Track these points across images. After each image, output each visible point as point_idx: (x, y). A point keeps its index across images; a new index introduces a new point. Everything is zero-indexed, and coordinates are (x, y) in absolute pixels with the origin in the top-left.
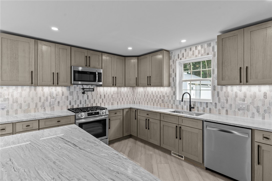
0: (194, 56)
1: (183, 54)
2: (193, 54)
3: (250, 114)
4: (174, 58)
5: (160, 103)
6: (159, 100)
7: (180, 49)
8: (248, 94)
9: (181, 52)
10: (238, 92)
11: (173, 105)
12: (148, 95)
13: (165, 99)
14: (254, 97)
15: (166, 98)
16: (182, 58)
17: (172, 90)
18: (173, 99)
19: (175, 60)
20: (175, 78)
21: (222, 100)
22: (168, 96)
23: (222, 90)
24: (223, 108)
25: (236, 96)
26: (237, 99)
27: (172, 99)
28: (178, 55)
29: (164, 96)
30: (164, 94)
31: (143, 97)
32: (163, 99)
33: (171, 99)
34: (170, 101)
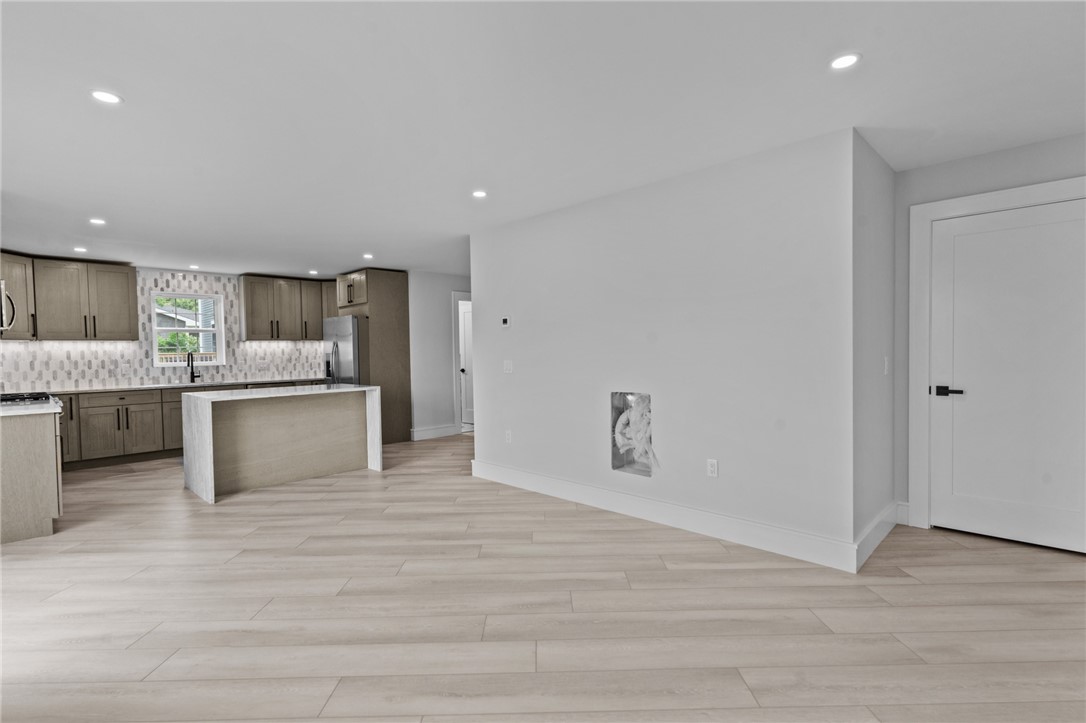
0: (192, 290)
1: (167, 281)
2: (190, 287)
3: (271, 373)
4: (145, 284)
5: (104, 379)
6: (97, 371)
7: (162, 271)
8: (269, 351)
9: (161, 275)
10: (258, 349)
11: (145, 378)
12: (47, 364)
13: (119, 369)
14: (273, 355)
15: (123, 366)
16: (165, 289)
17: (141, 347)
18: (145, 366)
19: (146, 289)
20: (147, 324)
21: (239, 361)
22: (128, 362)
23: (238, 347)
24: (241, 371)
25: (256, 354)
26: (258, 357)
27: (141, 366)
28: (156, 280)
29: (115, 363)
30: (118, 358)
31: (21, 370)
32: (112, 367)
33: (137, 366)
34: (135, 371)
